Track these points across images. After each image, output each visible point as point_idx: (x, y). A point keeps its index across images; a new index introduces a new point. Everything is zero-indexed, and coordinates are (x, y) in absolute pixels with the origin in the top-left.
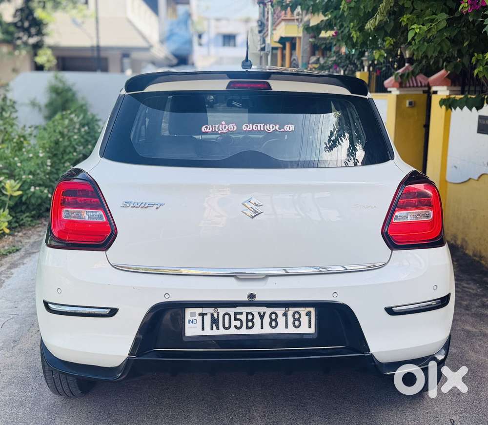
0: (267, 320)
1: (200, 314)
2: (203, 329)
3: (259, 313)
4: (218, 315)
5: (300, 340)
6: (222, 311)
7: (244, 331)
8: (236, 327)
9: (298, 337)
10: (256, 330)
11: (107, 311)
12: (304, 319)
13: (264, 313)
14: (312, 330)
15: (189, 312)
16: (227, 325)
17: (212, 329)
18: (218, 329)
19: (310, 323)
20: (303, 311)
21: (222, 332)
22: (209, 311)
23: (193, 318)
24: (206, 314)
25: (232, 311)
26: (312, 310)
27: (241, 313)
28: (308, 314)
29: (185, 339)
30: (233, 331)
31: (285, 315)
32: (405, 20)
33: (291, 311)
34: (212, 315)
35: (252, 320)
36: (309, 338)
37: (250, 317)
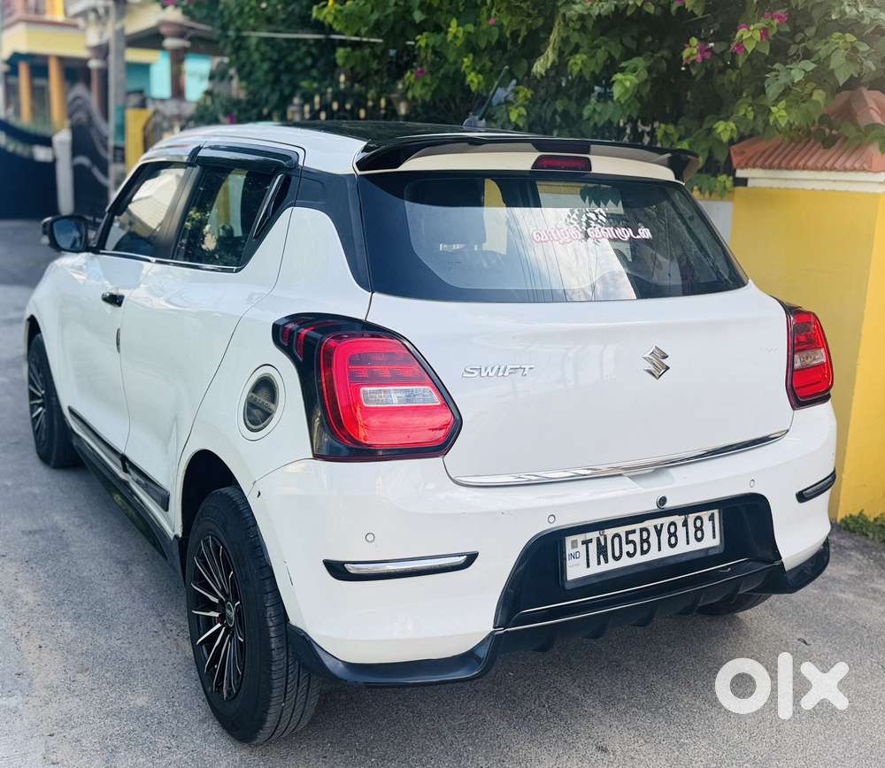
0: (665, 535)
1: (583, 543)
2: (588, 566)
3: (655, 527)
4: (605, 539)
5: (704, 558)
6: (610, 532)
7: (639, 559)
8: (628, 553)
9: (702, 555)
10: (654, 555)
11: (461, 559)
12: (707, 526)
13: (662, 525)
14: (716, 542)
15: (569, 540)
16: (617, 554)
17: (599, 563)
18: (606, 561)
19: (714, 531)
20: (705, 515)
21: (612, 565)
22: (594, 535)
23: (575, 550)
24: (591, 541)
25: (622, 530)
26: (716, 512)
27: (634, 532)
28: (712, 518)
29: (568, 587)
30: (626, 562)
31: (685, 524)
32: (579, 62)
33: (692, 517)
34: (598, 539)
35: (647, 540)
36: (715, 553)
37: (645, 535)
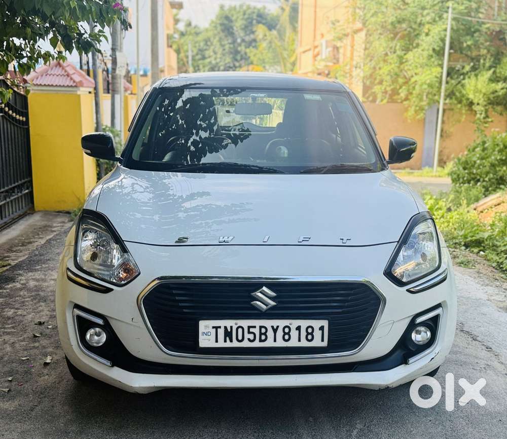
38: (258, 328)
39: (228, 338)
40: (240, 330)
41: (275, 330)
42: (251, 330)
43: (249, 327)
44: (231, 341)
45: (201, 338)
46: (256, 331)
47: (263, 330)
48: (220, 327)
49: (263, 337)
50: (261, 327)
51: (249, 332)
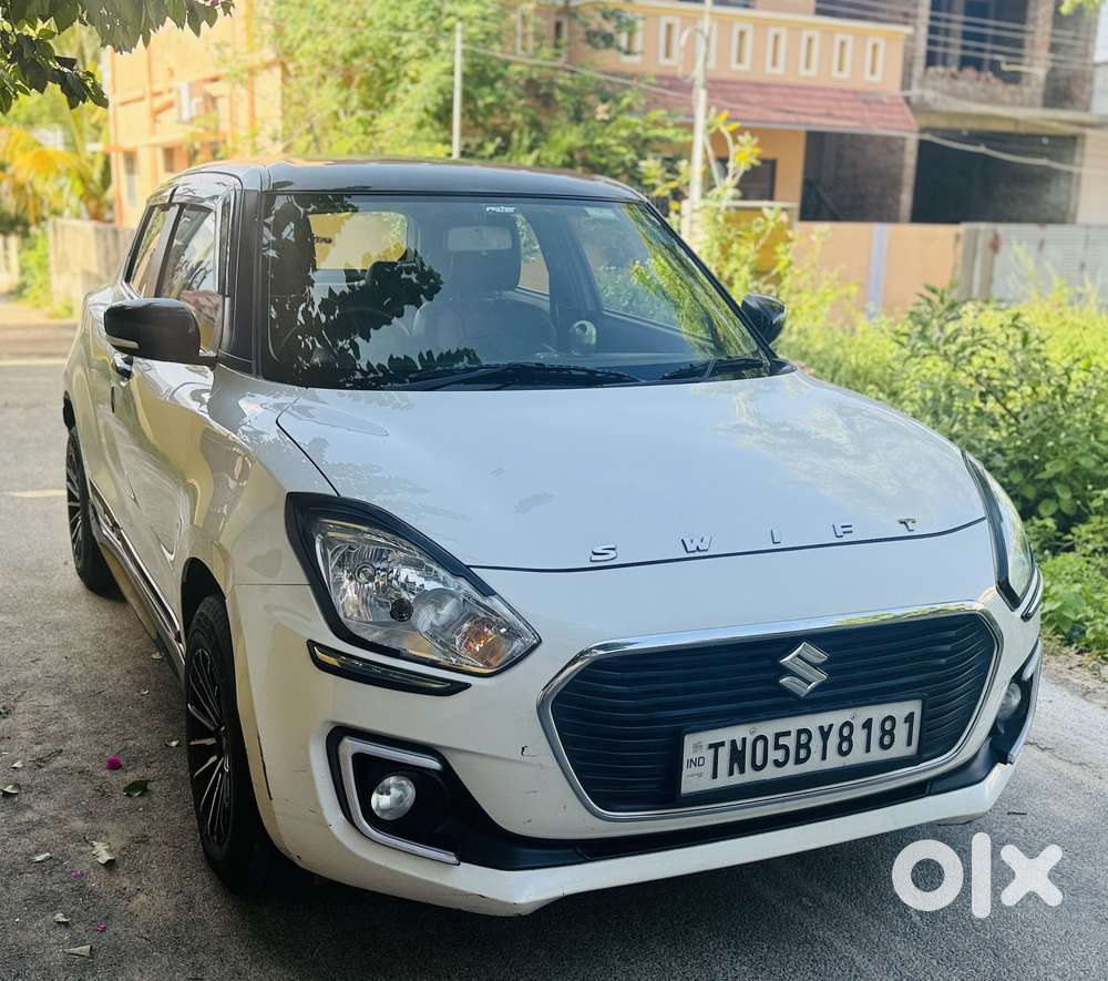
38: (794, 735)
39: (736, 767)
40: (760, 745)
41: (825, 734)
42: (782, 741)
43: (778, 736)
44: (742, 771)
45: (687, 772)
46: (790, 741)
47: (804, 738)
48: (722, 744)
49: (803, 753)
50: (800, 732)
51: (777, 747)
